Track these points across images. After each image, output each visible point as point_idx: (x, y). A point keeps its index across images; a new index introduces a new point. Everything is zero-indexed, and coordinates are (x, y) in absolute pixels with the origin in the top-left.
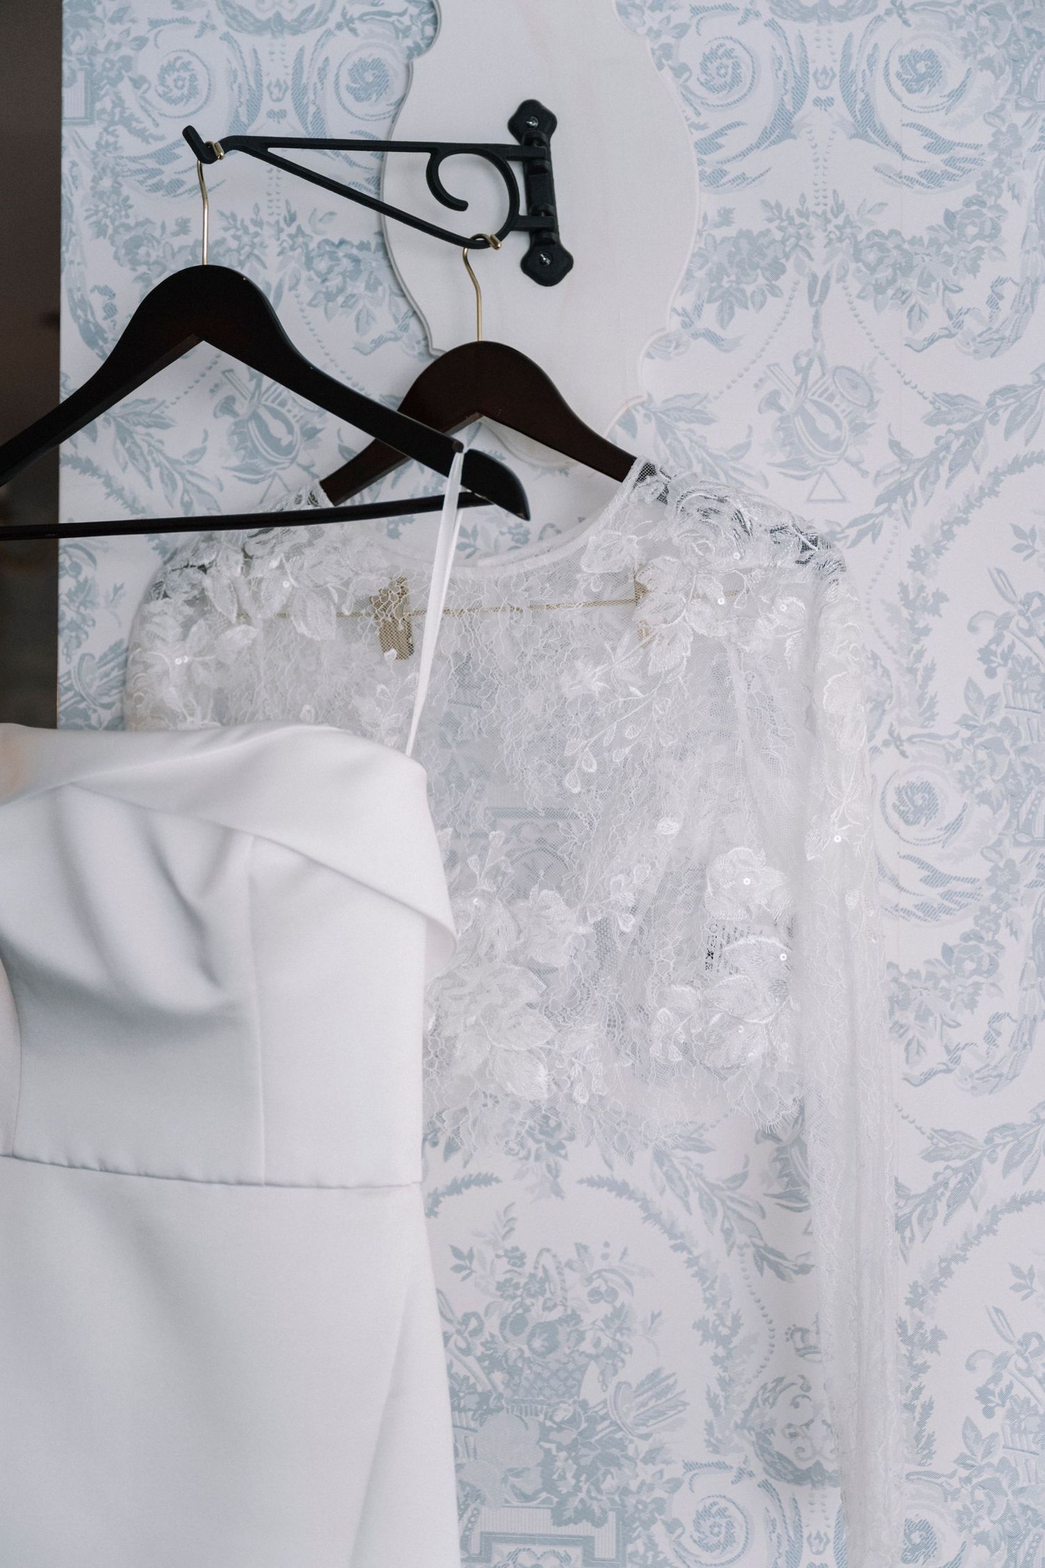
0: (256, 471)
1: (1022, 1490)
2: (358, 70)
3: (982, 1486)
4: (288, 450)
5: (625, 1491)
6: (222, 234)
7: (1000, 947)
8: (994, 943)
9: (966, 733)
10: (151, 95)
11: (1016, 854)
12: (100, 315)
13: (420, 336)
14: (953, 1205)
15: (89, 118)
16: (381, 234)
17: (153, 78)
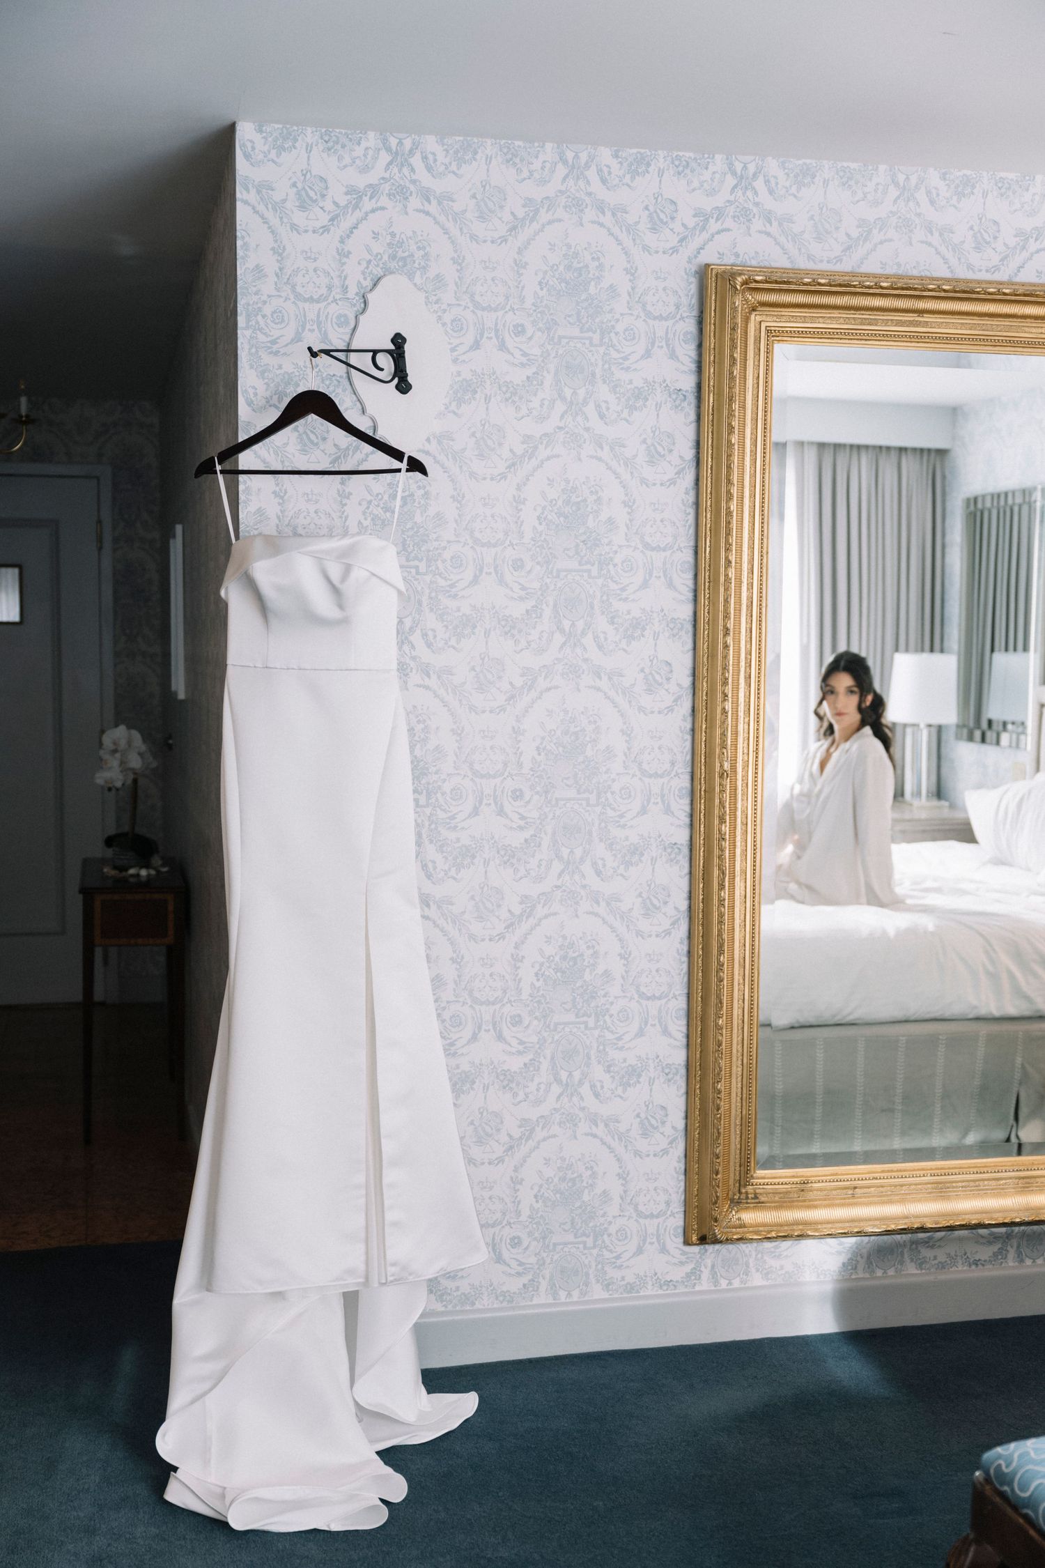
0: (306, 451)
1: (549, 777)
2: (339, 317)
3: (537, 777)
4: (317, 444)
5: (428, 784)
6: (293, 370)
7: (543, 610)
8: (541, 609)
9: (533, 543)
10: (269, 321)
11: (548, 581)
12: (252, 395)
13: (360, 408)
14: (529, 690)
15: (247, 328)
16: (348, 373)
17: (269, 314)
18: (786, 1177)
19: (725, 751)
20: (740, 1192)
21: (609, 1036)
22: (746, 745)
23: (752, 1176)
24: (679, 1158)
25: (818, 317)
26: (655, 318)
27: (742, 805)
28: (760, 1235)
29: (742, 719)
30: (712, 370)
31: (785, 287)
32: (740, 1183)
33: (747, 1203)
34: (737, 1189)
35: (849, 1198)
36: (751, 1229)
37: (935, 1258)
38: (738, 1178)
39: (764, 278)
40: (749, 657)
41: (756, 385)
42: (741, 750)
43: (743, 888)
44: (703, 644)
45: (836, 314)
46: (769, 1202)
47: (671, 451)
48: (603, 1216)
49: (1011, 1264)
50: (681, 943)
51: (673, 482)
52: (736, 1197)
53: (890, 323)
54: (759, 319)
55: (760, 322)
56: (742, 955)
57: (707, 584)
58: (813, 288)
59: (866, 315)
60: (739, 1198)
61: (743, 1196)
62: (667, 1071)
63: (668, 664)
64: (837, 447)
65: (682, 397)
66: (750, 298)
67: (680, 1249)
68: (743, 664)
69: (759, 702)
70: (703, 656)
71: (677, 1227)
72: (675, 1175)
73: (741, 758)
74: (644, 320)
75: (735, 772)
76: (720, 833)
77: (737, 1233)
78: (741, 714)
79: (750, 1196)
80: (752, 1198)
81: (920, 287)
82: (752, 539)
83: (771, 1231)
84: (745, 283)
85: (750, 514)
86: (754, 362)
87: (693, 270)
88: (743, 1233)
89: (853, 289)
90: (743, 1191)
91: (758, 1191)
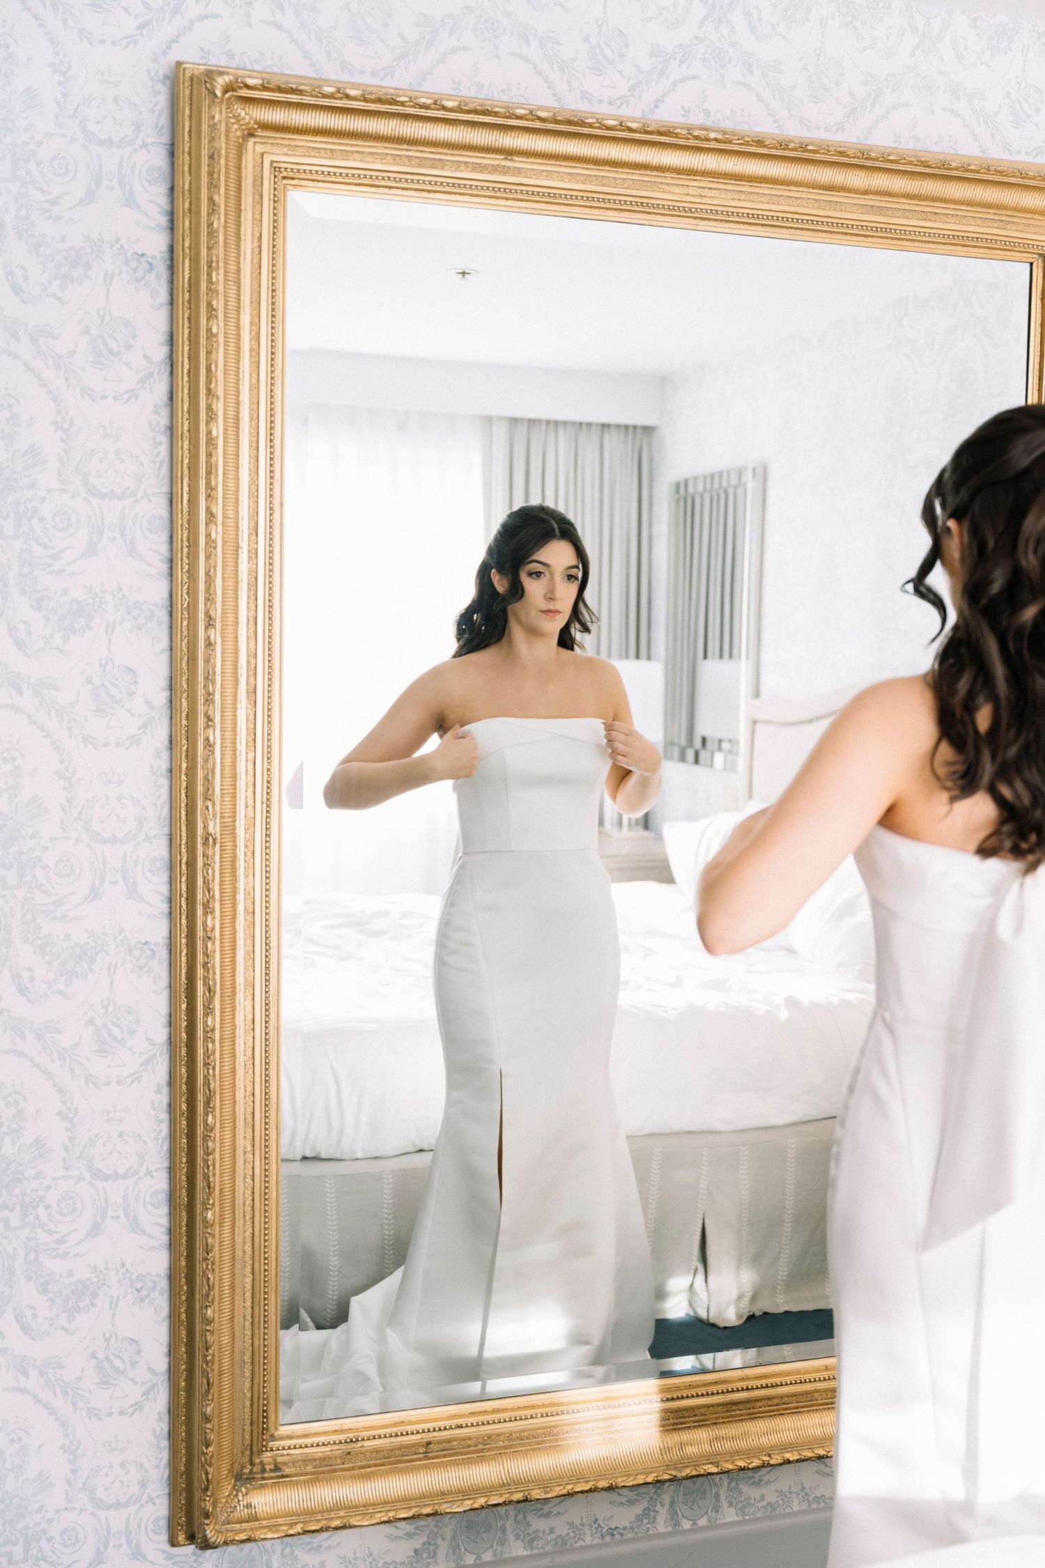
18: (325, 1433)
19: (209, 804)
20: (252, 1463)
21: (44, 1237)
22: (250, 794)
23: (272, 1436)
24: (159, 1414)
25: (352, 152)
26: (101, 143)
27: (246, 884)
28: (276, 1531)
29: (244, 754)
30: (187, 224)
31: (294, 98)
32: (251, 1450)
33: (263, 1479)
34: (247, 1459)
35: (420, 1459)
36: (264, 1523)
37: (552, 1531)
38: (248, 1442)
39: (260, 82)
40: (253, 660)
41: (257, 251)
42: (243, 802)
43: (249, 1009)
44: (182, 641)
45: (379, 148)
46: (296, 1475)
47: (129, 347)
48: (39, 1511)
49: (662, 1529)
50: (158, 1092)
51: (133, 395)
52: (246, 1471)
53: (462, 167)
54: (260, 149)
55: (262, 155)
56: (249, 1110)
57: (186, 550)
58: (338, 103)
59: (427, 153)
60: (251, 1472)
61: (257, 1469)
62: (138, 1286)
63: (130, 670)
64: (532, 422)
65: (146, 266)
66: (243, 114)
67: (164, 1552)
68: (243, 671)
69: (270, 728)
70: (181, 659)
71: (158, 1519)
72: (155, 1441)
73: (243, 815)
74: (83, 145)
75: (234, 835)
76: (205, 929)
77: (242, 1531)
78: (242, 747)
79: (267, 1467)
80: (271, 1470)
81: (502, 110)
82: (254, 482)
83: (296, 1524)
84: (228, 89)
85: (251, 446)
86: (253, 215)
87: (161, 73)
88: (252, 1529)
89: (400, 109)
90: (257, 1461)
91: (279, 1459)
